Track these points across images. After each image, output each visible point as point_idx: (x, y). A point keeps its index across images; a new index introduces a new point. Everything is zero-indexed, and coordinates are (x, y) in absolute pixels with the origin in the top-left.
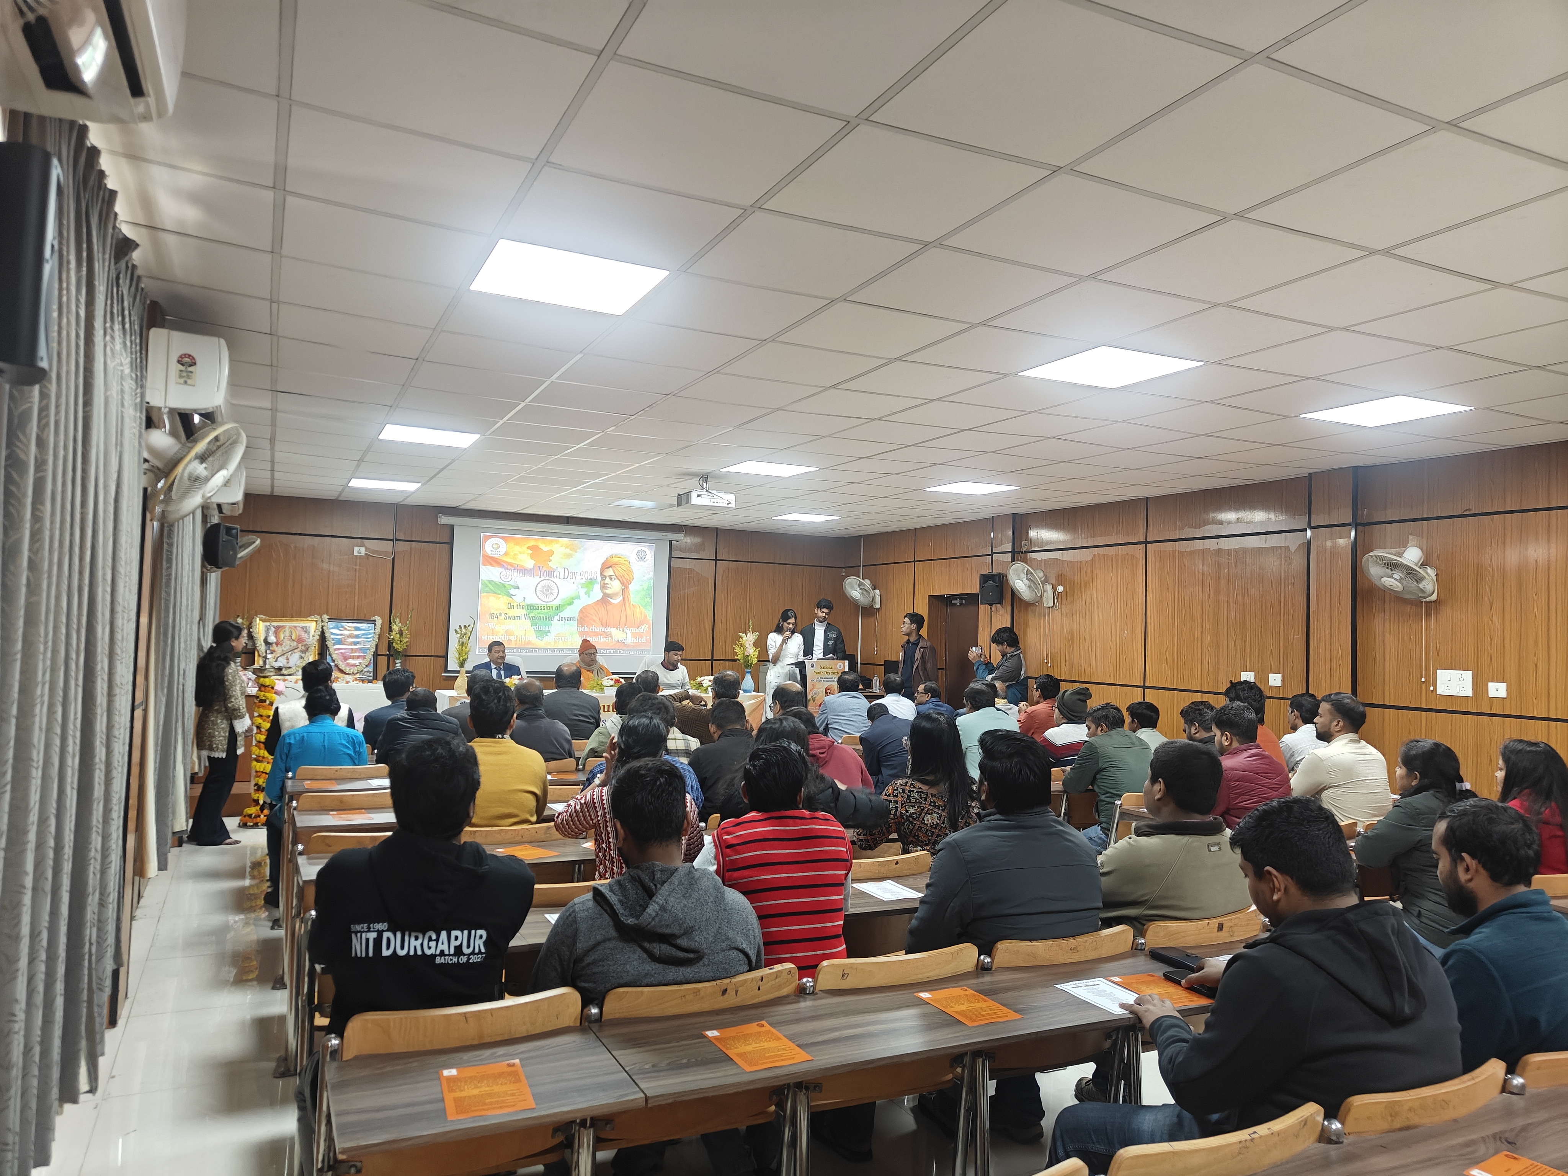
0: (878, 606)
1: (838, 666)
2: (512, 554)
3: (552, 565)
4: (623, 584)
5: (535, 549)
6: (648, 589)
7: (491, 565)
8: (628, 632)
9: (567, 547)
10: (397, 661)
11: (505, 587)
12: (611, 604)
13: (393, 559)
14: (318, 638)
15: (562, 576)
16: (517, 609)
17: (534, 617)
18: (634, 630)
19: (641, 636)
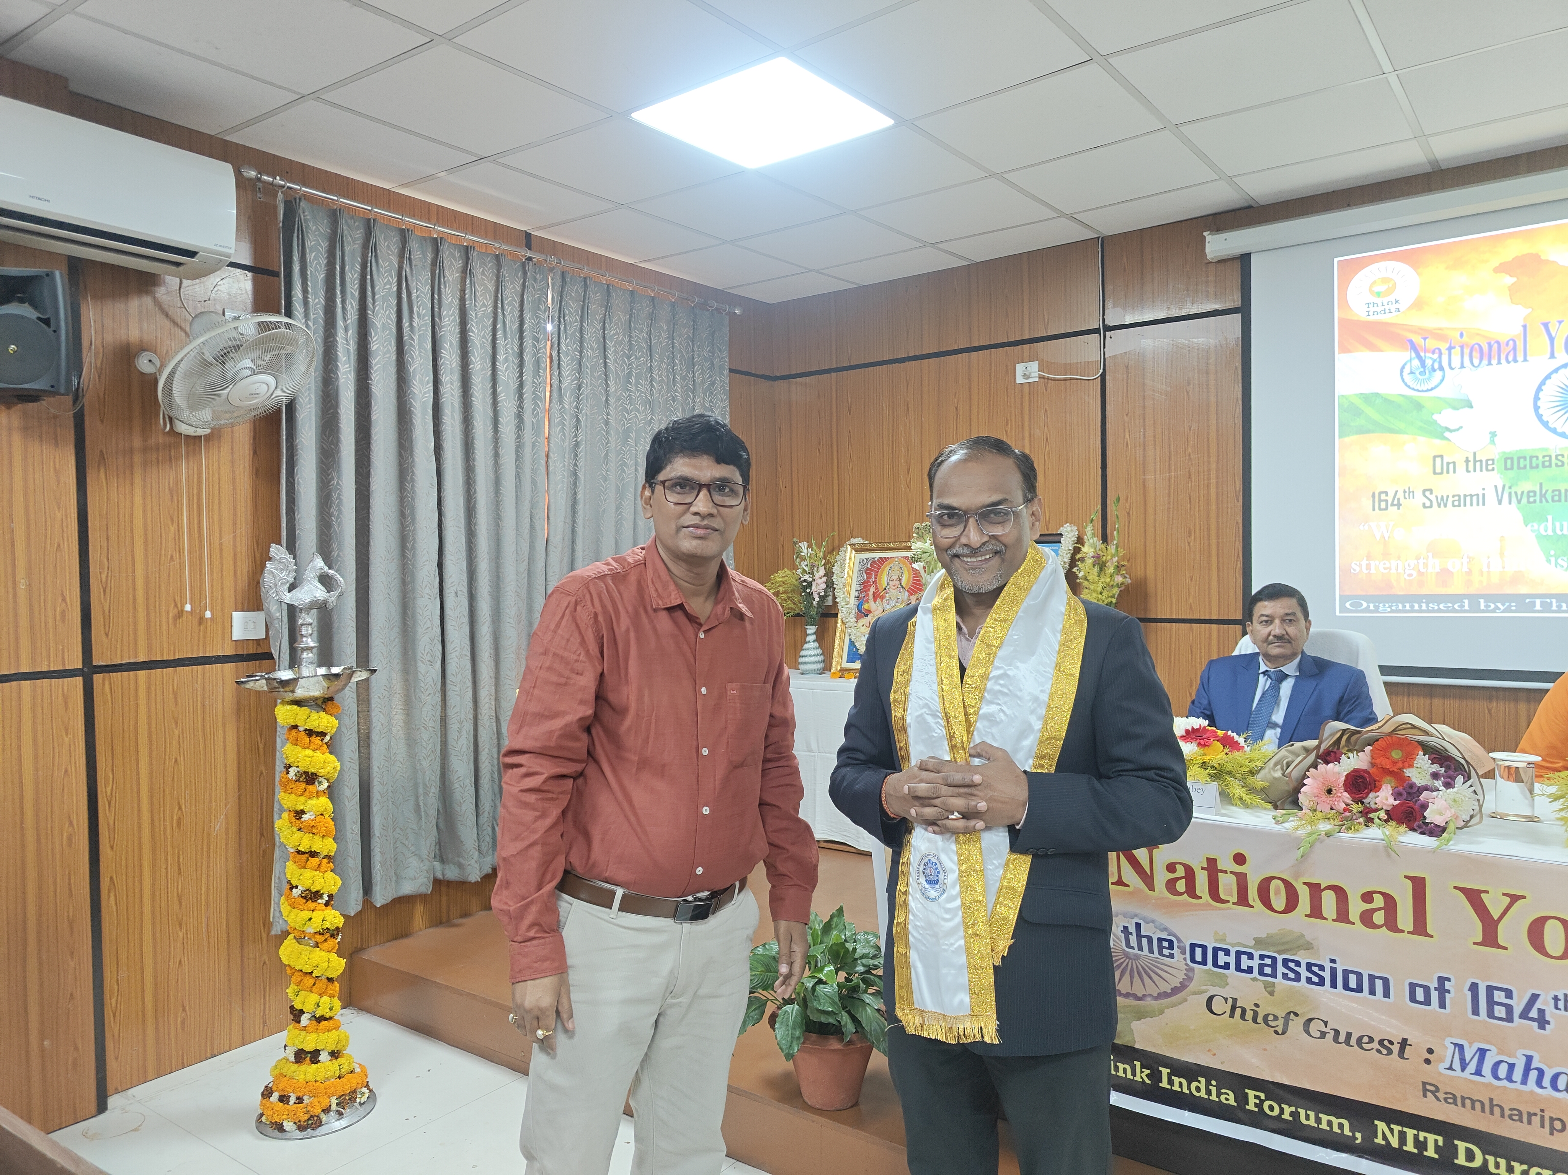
2: (1441, 299)
5: (1525, 269)
7: (1372, 347)
11: (1419, 406)
13: (1103, 376)
16: (1468, 471)
17: (1535, 492)
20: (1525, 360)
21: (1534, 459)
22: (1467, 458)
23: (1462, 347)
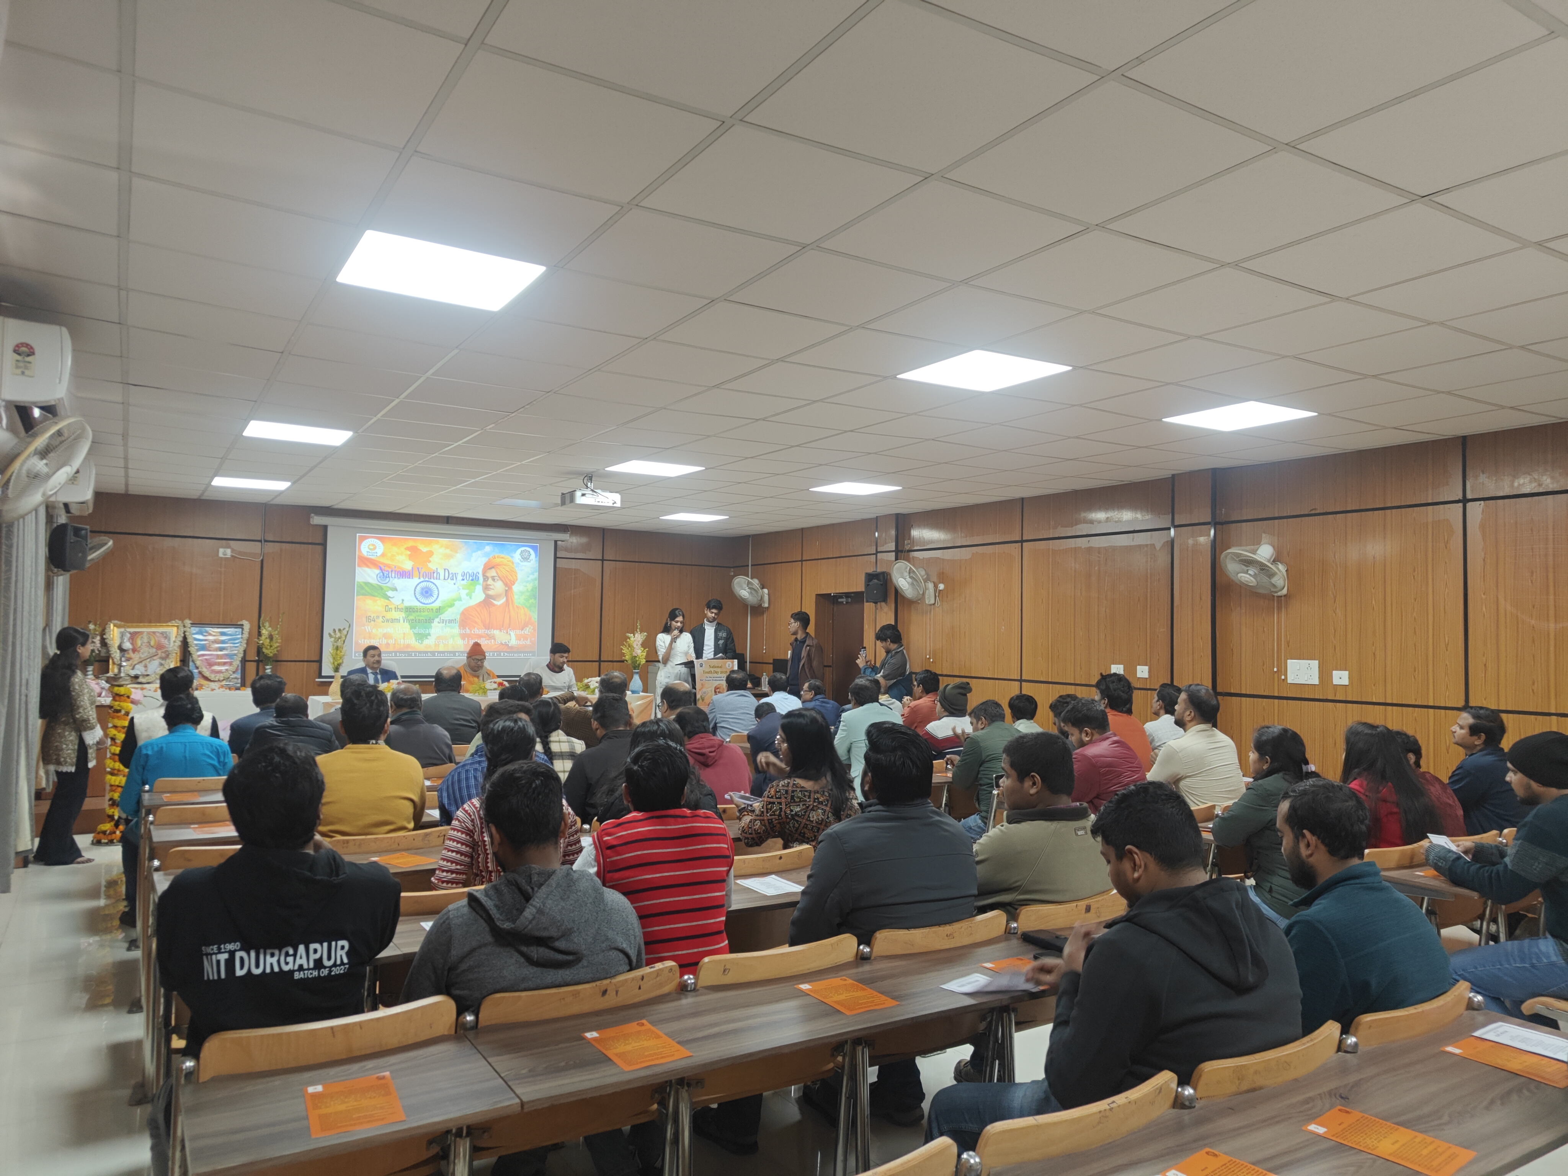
0: (766, 605)
1: (727, 665)
3: (432, 566)
4: (506, 584)
5: (414, 550)
6: (532, 590)
7: (368, 566)
8: (512, 634)
9: (447, 547)
10: (268, 667)
11: (382, 588)
12: (494, 605)
13: (262, 561)
14: (180, 643)
15: (442, 577)
16: (395, 611)
17: (413, 619)
18: (518, 632)
19: (525, 638)
20: (412, 578)
21: (414, 609)
22: (395, 607)
23: (395, 571)
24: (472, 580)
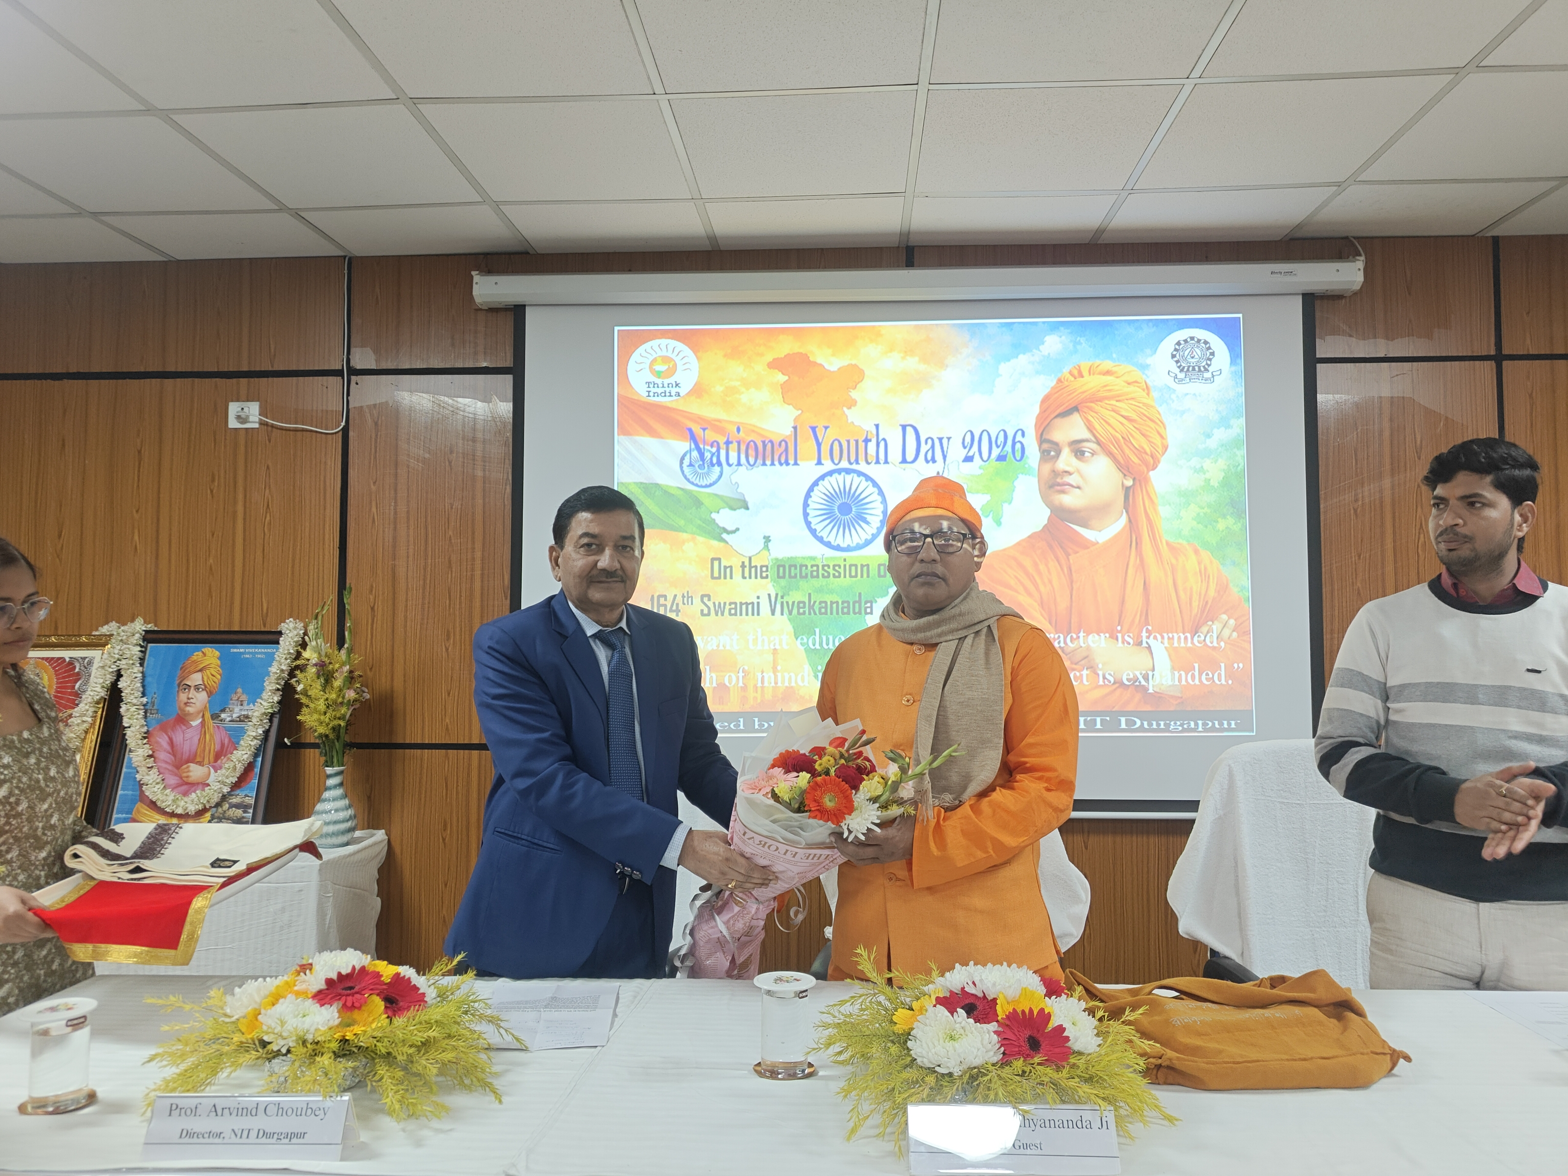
2: (719, 388)
3: (861, 418)
4: (1125, 468)
5: (797, 368)
6: (1226, 483)
7: (652, 432)
8: (1159, 647)
9: (909, 350)
11: (698, 503)
12: (1085, 544)
13: (345, 431)
15: (895, 454)
16: (744, 577)
17: (804, 603)
18: (1181, 640)
19: (1209, 663)
20: (796, 464)
21: (804, 568)
22: (743, 563)
23: (739, 443)
24: (1001, 458)
